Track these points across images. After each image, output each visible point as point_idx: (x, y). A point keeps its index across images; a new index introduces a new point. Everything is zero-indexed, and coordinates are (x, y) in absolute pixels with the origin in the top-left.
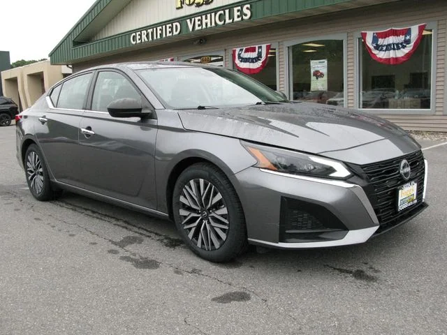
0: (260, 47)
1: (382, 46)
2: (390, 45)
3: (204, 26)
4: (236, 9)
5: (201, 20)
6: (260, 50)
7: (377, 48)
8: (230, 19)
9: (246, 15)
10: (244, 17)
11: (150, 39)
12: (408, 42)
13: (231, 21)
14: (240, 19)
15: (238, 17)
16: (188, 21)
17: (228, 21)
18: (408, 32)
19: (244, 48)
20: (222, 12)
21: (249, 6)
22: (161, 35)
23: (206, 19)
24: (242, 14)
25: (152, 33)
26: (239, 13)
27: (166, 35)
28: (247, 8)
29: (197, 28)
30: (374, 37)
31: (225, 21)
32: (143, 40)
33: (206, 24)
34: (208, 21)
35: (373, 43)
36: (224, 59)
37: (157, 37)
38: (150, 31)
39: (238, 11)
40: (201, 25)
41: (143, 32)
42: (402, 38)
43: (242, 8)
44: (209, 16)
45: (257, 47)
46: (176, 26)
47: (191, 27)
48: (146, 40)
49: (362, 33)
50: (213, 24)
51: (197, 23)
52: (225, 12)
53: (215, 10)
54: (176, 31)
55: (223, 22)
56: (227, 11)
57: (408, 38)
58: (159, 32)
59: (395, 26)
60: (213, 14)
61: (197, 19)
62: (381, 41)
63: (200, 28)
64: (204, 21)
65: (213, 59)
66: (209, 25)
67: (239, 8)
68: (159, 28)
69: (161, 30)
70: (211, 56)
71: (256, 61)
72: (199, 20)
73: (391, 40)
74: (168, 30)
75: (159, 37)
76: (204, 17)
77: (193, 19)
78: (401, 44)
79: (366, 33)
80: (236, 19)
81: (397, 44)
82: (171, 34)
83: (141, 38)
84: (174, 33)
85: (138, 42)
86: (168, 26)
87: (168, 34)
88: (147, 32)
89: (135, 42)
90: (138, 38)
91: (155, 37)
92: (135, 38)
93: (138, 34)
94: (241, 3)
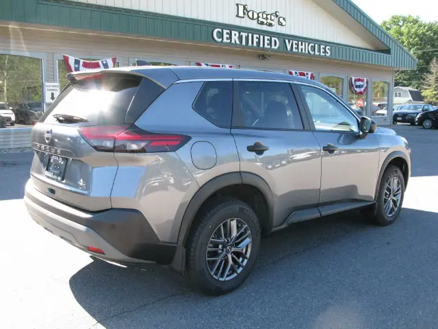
3: (300, 51)
4: (322, 46)
5: (297, 44)
10: (326, 54)
11: (244, 43)
13: (319, 53)
16: (287, 41)
17: (317, 53)
20: (313, 44)
21: (329, 47)
22: (258, 43)
23: (302, 45)
24: (325, 50)
25: (247, 38)
27: (264, 45)
28: (328, 49)
29: (294, 50)
32: (233, 42)
34: (303, 47)
37: (252, 43)
38: (244, 35)
39: (323, 48)
40: (297, 48)
41: (233, 32)
44: (304, 43)
46: (275, 41)
47: (289, 47)
48: (238, 42)
50: (307, 52)
51: (295, 46)
52: (314, 46)
53: (309, 40)
54: (275, 45)
55: (313, 52)
56: (316, 45)
58: (256, 40)
61: (294, 42)
63: (297, 50)
64: (300, 47)
66: (303, 51)
67: (324, 46)
68: (255, 36)
69: (259, 39)
74: (266, 42)
75: (255, 44)
76: (300, 43)
77: (291, 41)
80: (322, 54)
82: (269, 47)
83: (230, 38)
84: (273, 47)
85: (225, 40)
86: (266, 38)
87: (266, 46)
88: (239, 34)
89: (221, 40)
90: (225, 36)
91: (250, 43)
92: (221, 35)
93: (225, 31)
94: (327, 43)
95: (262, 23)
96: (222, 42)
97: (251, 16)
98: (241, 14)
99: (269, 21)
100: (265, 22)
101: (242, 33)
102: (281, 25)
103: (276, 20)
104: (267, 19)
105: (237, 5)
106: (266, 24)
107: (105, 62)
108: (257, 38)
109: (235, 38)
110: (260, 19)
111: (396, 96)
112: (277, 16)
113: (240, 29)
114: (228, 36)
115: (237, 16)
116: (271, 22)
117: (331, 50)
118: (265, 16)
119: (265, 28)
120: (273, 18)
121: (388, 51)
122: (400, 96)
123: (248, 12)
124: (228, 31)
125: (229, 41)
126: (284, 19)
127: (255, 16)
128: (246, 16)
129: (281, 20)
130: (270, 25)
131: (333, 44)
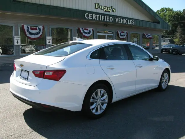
3: (122, 22)
5: (120, 20)
11: (98, 19)
16: (116, 18)
17: (129, 23)
20: (127, 20)
22: (104, 19)
23: (122, 20)
25: (99, 17)
27: (106, 20)
29: (119, 22)
32: (93, 18)
34: (123, 21)
38: (98, 16)
40: (121, 21)
41: (93, 15)
46: (111, 18)
47: (117, 21)
48: (95, 19)
50: (124, 23)
51: (119, 20)
53: (125, 18)
58: (103, 18)
60: (124, 19)
61: (119, 19)
68: (103, 16)
69: (104, 17)
74: (107, 19)
75: (103, 20)
76: (121, 19)
77: (118, 19)
80: (131, 24)
82: (108, 21)
83: (92, 17)
84: (110, 21)
85: (90, 18)
86: (107, 17)
87: (107, 20)
88: (96, 15)
89: (88, 18)
90: (90, 16)
91: (101, 19)
92: (88, 16)
93: (90, 14)
94: (133, 19)
95: (106, 11)
96: (89, 19)
97: (101, 8)
98: (97, 7)
99: (108, 10)
100: (107, 10)
101: (97, 15)
102: (114, 11)
103: (112, 9)
104: (108, 9)
105: (95, 3)
106: (107, 11)
107: (39, 28)
108: (103, 17)
109: (94, 17)
110: (105, 9)
111: (163, 42)
112: (112, 8)
113: (96, 13)
114: (91, 16)
115: (95, 8)
116: (109, 10)
117: (135, 22)
118: (107, 8)
119: (107, 13)
120: (110, 9)
121: (159, 23)
122: (165, 42)
123: (100, 6)
124: (91, 14)
125: (92, 18)
126: (115, 9)
127: (103, 8)
128: (99, 8)
129: (114, 9)
130: (109, 12)
131: (135, 20)
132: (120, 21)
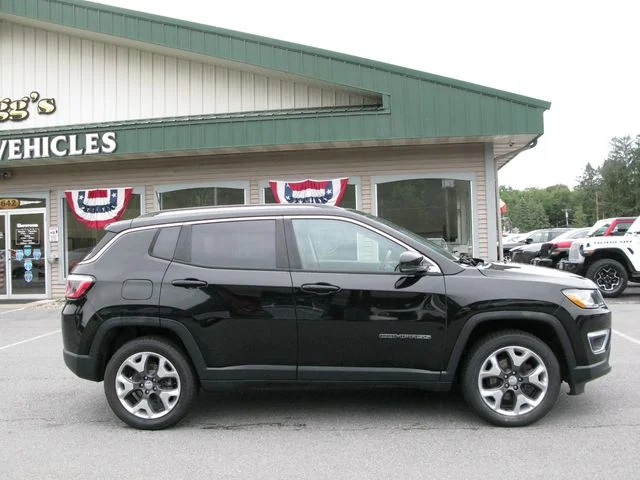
0: (116, 191)
1: (297, 200)
2: (307, 199)
4: (89, 137)
6: (114, 195)
7: (291, 200)
8: (77, 149)
9: (107, 146)
10: (104, 149)
12: (329, 197)
13: (80, 152)
14: (97, 151)
15: (93, 147)
17: (73, 151)
18: (328, 185)
19: (87, 192)
20: (64, 138)
21: (113, 134)
23: (32, 143)
24: (100, 143)
26: (95, 143)
28: (110, 137)
29: (12, 156)
30: (286, 189)
31: (68, 151)
33: (32, 152)
35: (286, 195)
36: (47, 203)
39: (93, 139)
42: (321, 192)
43: (100, 137)
44: (37, 141)
45: (109, 190)
49: (271, 183)
50: (46, 153)
51: (12, 149)
52: (68, 139)
53: (50, 133)
55: (64, 152)
56: (73, 138)
57: (329, 192)
59: (314, 178)
60: (45, 140)
61: (12, 143)
62: (296, 194)
63: (19, 156)
64: (27, 147)
65: (22, 203)
66: (37, 154)
67: (96, 135)
70: (19, 199)
71: (107, 210)
72: (16, 145)
73: (309, 193)
76: (27, 141)
78: (321, 198)
79: (275, 184)
80: (89, 150)
81: (316, 199)
94: (99, 129)
99: (13, 113)
102: (44, 113)
103: (34, 107)
104: (10, 109)
106: (7, 119)
112: (34, 100)
116: (18, 113)
121: (374, 103)
129: (44, 103)
130: (17, 119)
131: (119, 129)
132: (16, 153)
